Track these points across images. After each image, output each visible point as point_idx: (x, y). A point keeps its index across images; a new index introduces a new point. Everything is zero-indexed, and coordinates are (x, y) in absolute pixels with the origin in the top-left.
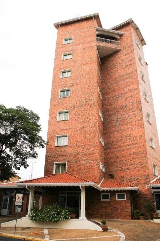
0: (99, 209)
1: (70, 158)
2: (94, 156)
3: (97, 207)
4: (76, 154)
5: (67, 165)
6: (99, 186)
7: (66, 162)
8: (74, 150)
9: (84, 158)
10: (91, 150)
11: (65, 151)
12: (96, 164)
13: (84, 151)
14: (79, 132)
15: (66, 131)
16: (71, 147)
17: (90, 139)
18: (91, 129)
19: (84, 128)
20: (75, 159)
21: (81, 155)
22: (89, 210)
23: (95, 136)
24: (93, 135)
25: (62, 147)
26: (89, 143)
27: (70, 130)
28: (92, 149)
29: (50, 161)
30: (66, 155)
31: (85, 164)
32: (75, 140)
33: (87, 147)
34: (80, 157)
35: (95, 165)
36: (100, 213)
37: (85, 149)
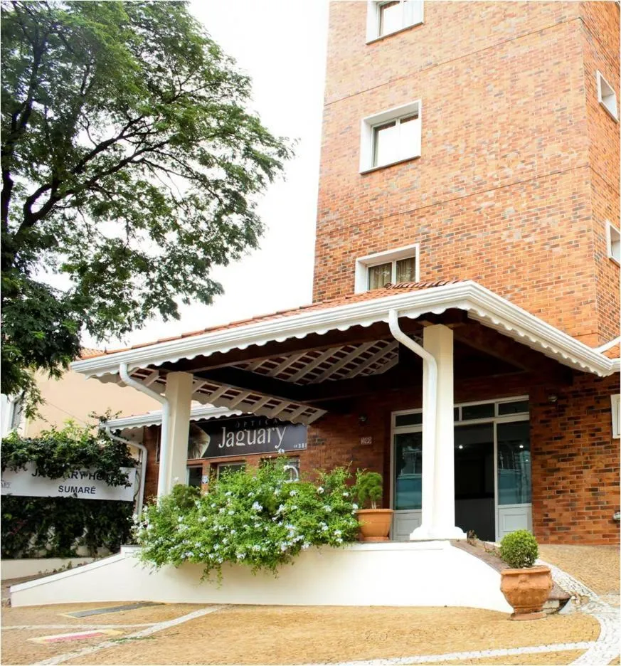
0: (601, 489)
1: (436, 220)
2: (565, 187)
3: (589, 477)
4: (463, 193)
5: (422, 262)
6: (598, 351)
7: (417, 246)
8: (453, 174)
9: (511, 209)
10: (546, 155)
11: (410, 188)
12: (575, 228)
13: (509, 171)
14: (479, 72)
15: (410, 83)
16: (436, 161)
17: (537, 96)
18: (540, 43)
19: (502, 45)
20: (458, 220)
21: (491, 194)
22: (545, 502)
23: (563, 77)
24: (557, 70)
25: (396, 168)
26: (533, 123)
27: (431, 73)
28: (553, 148)
29: (338, 254)
30: (413, 207)
31: (515, 239)
32: (458, 119)
33: (523, 142)
34: (484, 205)
35: (571, 236)
36: (606, 512)
37: (512, 155)
